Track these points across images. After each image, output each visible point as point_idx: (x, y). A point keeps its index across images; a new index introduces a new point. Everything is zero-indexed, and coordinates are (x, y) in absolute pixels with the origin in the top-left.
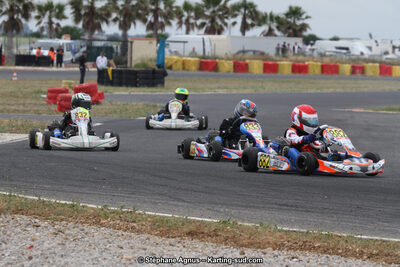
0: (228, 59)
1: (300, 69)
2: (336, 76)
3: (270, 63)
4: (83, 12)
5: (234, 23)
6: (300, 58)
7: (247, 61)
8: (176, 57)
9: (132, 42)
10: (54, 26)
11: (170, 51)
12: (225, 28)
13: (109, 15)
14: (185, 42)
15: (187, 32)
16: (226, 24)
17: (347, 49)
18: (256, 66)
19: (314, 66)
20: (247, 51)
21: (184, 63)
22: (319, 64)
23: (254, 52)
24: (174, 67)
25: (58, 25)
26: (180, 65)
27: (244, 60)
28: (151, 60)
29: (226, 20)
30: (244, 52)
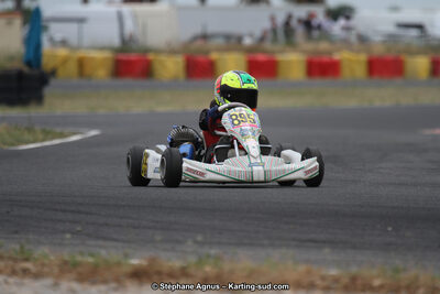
1: (321, 68)
2: (398, 81)
3: (261, 57)
6: (324, 46)
7: (214, 56)
8: (62, 52)
11: (51, 40)
14: (81, 20)
17: (420, 27)
19: (353, 62)
20: (213, 36)
21: (81, 63)
22: (363, 57)
23: (228, 37)
24: (61, 72)
26: (72, 68)
27: (207, 52)
28: (11, 58)
30: (205, 37)
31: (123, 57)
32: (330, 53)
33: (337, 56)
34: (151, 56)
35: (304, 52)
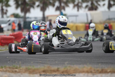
4: (20, 3)
5: (104, 5)
9: (47, 18)
10: (5, 11)
12: (99, 6)
13: (34, 4)
15: (78, 10)
16: (99, 5)
25: (7, 11)
29: (99, 3)
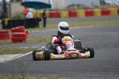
0: (65, 10)
1: (105, 13)
3: (89, 10)
6: (106, 7)
7: (76, 11)
9: (10, 5)
18: (81, 13)
19: (114, 10)
23: (78, 5)
27: (74, 10)
30: (73, 5)
31: (52, 12)
32: (107, 8)
33: (109, 9)
34: (59, 12)
35: (100, 8)
